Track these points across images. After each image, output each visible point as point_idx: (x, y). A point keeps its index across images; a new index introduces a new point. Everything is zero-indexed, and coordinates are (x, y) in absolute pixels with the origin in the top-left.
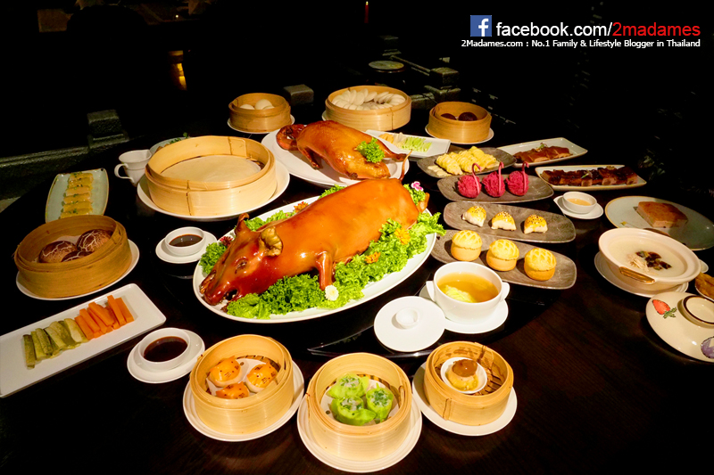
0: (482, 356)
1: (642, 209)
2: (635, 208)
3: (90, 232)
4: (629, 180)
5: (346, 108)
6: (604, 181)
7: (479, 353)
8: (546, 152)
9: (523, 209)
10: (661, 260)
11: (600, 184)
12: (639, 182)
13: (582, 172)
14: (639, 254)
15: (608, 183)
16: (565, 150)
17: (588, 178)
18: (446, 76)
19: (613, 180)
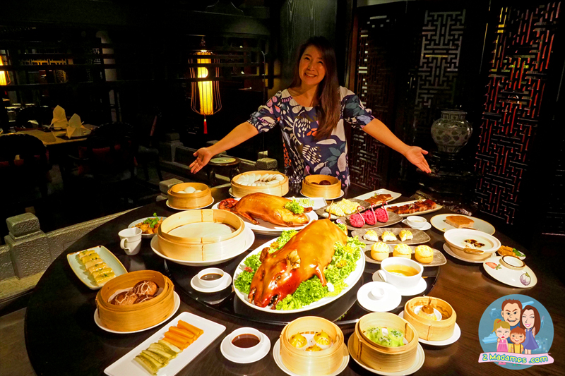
0: (429, 303)
1: (449, 220)
2: (444, 221)
3: (143, 282)
4: (433, 206)
5: (249, 185)
6: (421, 209)
7: (428, 302)
8: (380, 197)
9: (393, 229)
10: (478, 242)
11: (419, 211)
12: (438, 207)
13: (407, 206)
14: (466, 241)
15: (422, 210)
16: (389, 196)
17: (412, 208)
18: (269, 163)
19: (425, 208)
